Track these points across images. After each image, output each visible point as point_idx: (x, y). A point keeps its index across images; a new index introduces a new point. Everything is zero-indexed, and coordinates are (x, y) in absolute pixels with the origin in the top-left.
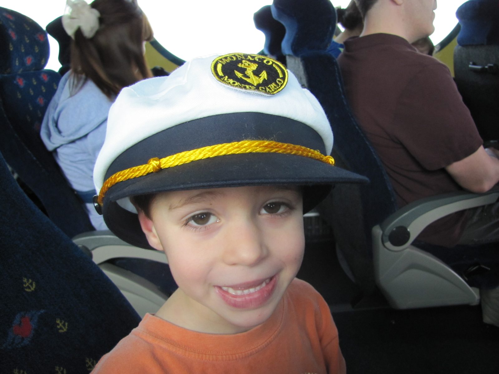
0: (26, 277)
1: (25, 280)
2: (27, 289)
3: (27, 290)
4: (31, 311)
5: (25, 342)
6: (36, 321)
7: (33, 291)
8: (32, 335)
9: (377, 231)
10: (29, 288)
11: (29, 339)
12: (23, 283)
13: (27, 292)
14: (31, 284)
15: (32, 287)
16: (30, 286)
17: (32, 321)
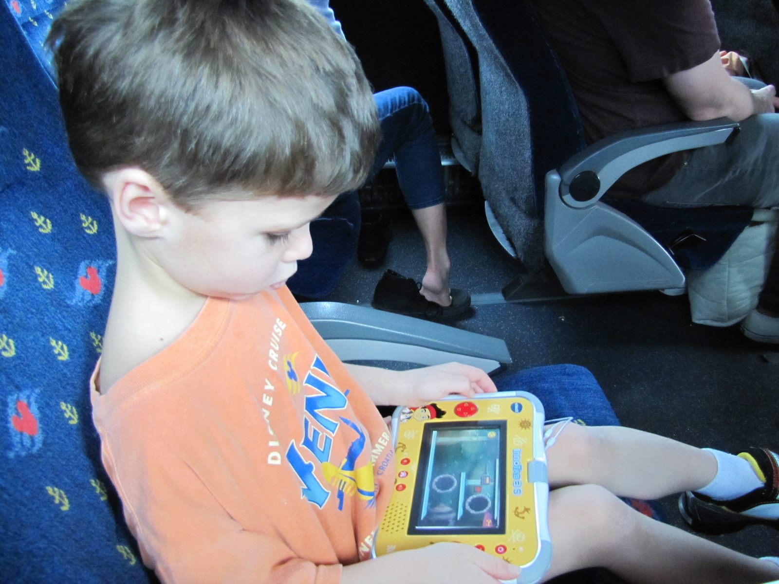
0: (84, 213)
1: (83, 218)
2: (87, 229)
3: (88, 231)
4: (97, 260)
5: (96, 299)
6: (104, 274)
7: (95, 233)
8: (103, 293)
9: (554, 178)
10: (90, 229)
11: (101, 298)
12: (81, 222)
13: (89, 235)
14: (92, 224)
15: (94, 228)
16: (90, 226)
17: (100, 273)
